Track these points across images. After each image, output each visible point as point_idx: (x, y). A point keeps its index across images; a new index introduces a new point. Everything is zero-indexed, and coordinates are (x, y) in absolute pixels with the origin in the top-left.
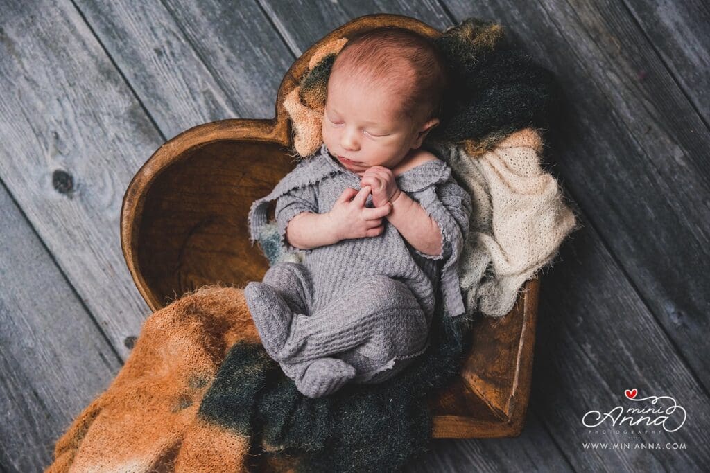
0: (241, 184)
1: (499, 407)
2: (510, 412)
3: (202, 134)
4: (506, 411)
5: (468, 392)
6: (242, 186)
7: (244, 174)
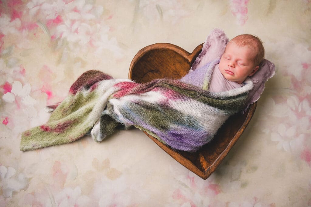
0: (171, 67)
1: (204, 168)
2: (207, 171)
3: (170, 46)
4: (206, 170)
5: (198, 159)
6: (171, 68)
7: (174, 64)
